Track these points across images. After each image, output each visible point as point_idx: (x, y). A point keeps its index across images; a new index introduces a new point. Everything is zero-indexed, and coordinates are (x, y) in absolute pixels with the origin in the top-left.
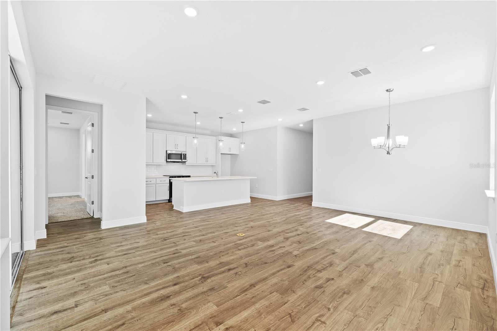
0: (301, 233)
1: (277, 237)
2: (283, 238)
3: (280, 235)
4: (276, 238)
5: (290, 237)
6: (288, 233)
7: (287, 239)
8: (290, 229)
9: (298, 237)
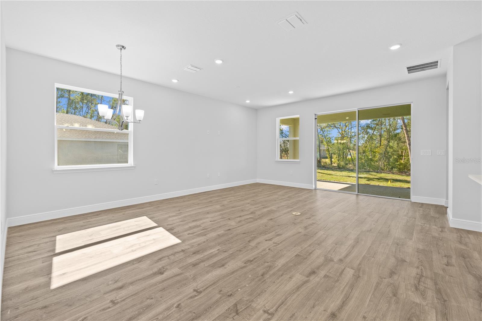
0: (237, 218)
1: (261, 214)
2: (256, 213)
3: (259, 215)
4: (263, 213)
5: (249, 214)
6: (250, 218)
7: (252, 213)
8: (247, 223)
9: (241, 215)
